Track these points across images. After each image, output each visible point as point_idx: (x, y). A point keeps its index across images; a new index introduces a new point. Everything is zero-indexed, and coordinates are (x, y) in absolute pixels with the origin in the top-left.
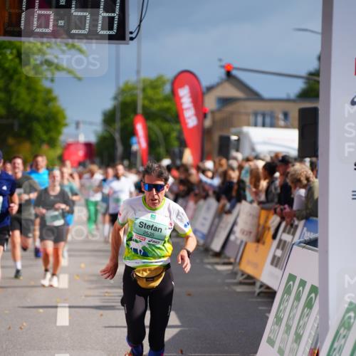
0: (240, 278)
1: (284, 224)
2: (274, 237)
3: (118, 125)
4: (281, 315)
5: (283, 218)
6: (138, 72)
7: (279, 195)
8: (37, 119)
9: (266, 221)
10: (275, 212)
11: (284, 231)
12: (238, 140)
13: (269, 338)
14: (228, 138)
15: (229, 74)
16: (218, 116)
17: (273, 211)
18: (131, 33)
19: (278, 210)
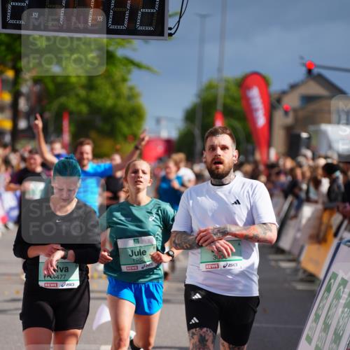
0: (301, 275)
1: (346, 223)
2: (336, 235)
3: (198, 122)
4: (320, 312)
5: (345, 217)
6: (220, 70)
7: (343, 194)
8: (121, 116)
9: (329, 220)
10: (338, 211)
11: (346, 229)
12: (309, 138)
13: (308, 335)
14: (299, 136)
15: (310, 71)
16: (301, 114)
17: (336, 210)
18: (170, 29)
19: (341, 208)
